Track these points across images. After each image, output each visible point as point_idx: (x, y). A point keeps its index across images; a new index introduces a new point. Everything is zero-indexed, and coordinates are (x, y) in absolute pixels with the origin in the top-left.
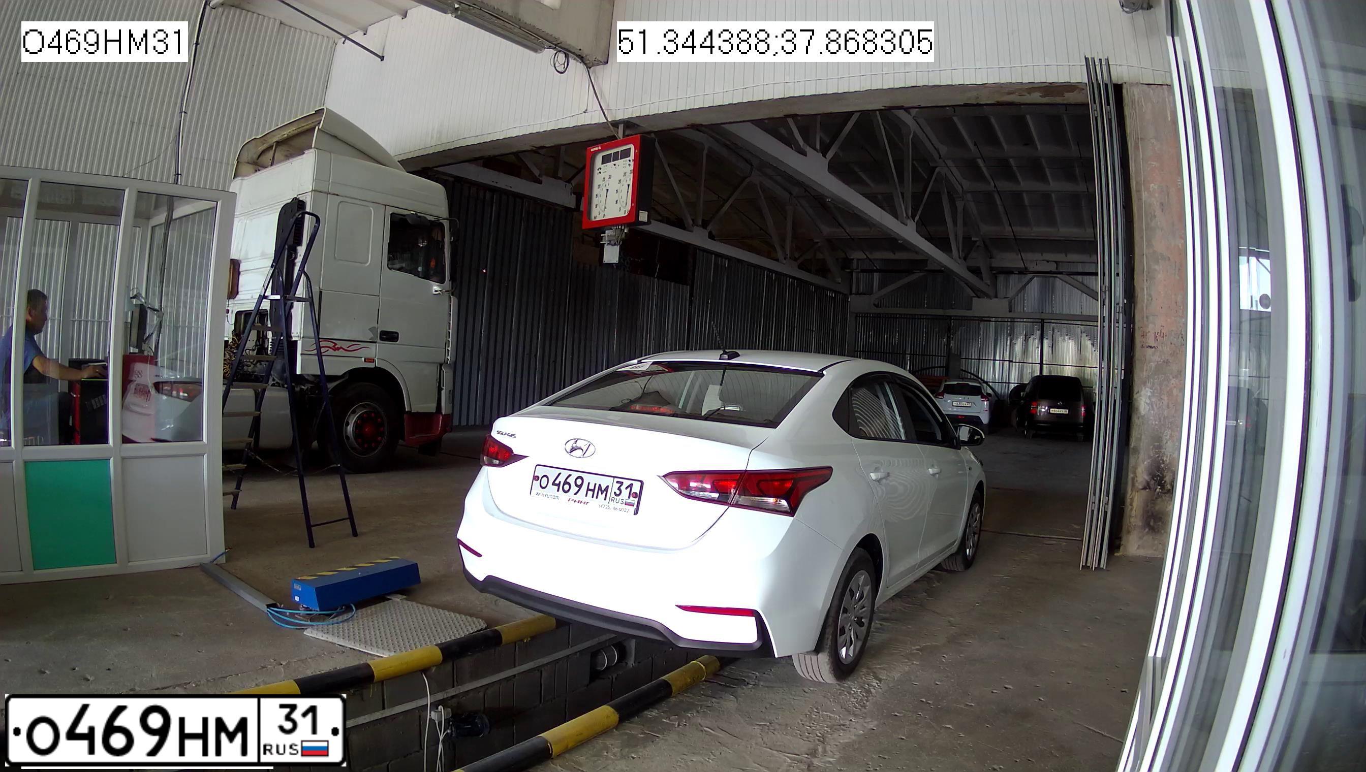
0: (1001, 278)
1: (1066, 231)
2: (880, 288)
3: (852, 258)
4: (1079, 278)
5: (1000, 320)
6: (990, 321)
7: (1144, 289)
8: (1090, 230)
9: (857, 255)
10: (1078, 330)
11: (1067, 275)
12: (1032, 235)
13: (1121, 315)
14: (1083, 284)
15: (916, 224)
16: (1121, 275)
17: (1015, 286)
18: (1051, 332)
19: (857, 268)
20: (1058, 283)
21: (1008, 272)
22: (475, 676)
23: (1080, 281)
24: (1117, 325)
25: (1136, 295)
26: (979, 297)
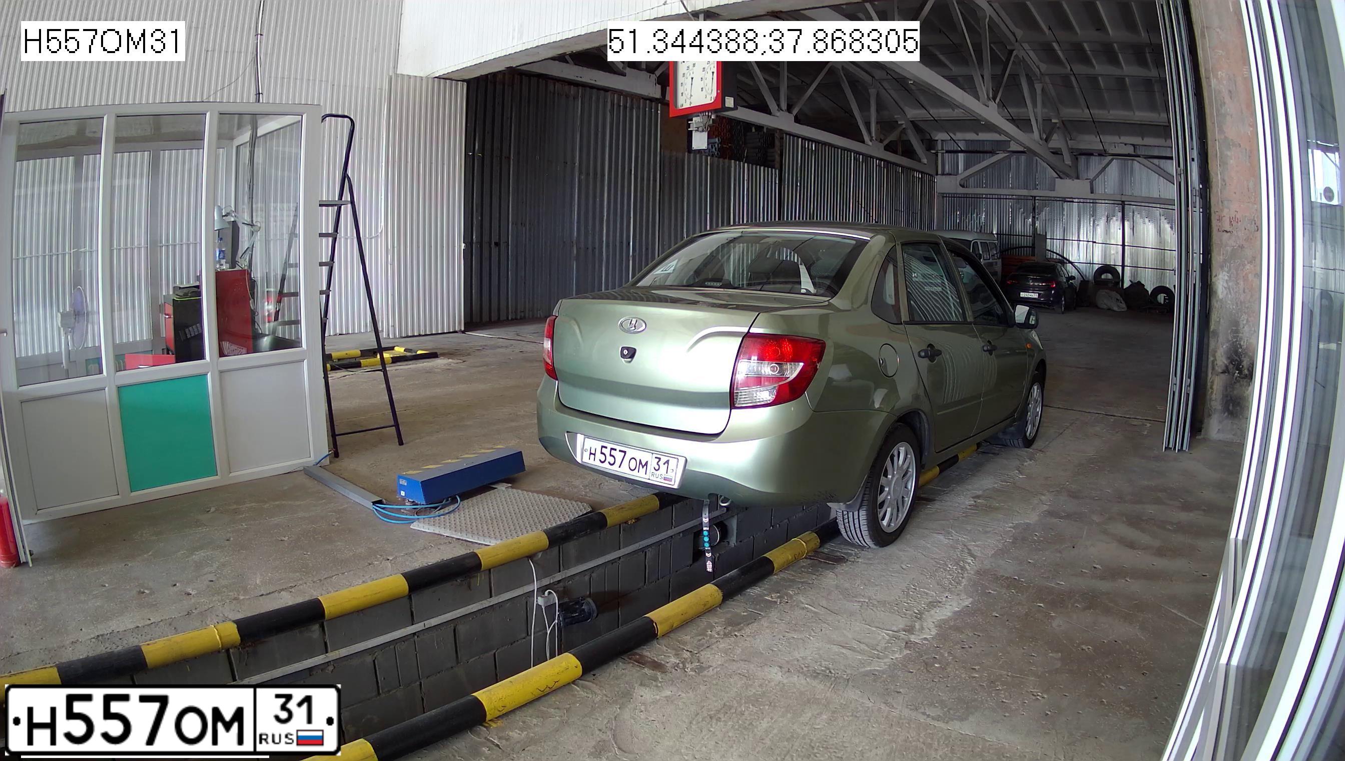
0: (1082, 159)
1: (1141, 115)
2: (966, 168)
3: (936, 139)
4: (1156, 161)
5: (1082, 200)
6: (1073, 202)
7: (1218, 174)
8: (1164, 115)
9: (940, 136)
10: (1157, 212)
11: (1145, 158)
12: (1110, 117)
13: (1198, 198)
14: (1160, 168)
15: (998, 105)
16: (1196, 159)
17: (1095, 168)
18: (1131, 214)
19: (942, 149)
20: (1136, 165)
21: (1089, 154)
22: (581, 559)
23: (1157, 164)
24: (1194, 209)
25: (1211, 180)
26: (1061, 178)
